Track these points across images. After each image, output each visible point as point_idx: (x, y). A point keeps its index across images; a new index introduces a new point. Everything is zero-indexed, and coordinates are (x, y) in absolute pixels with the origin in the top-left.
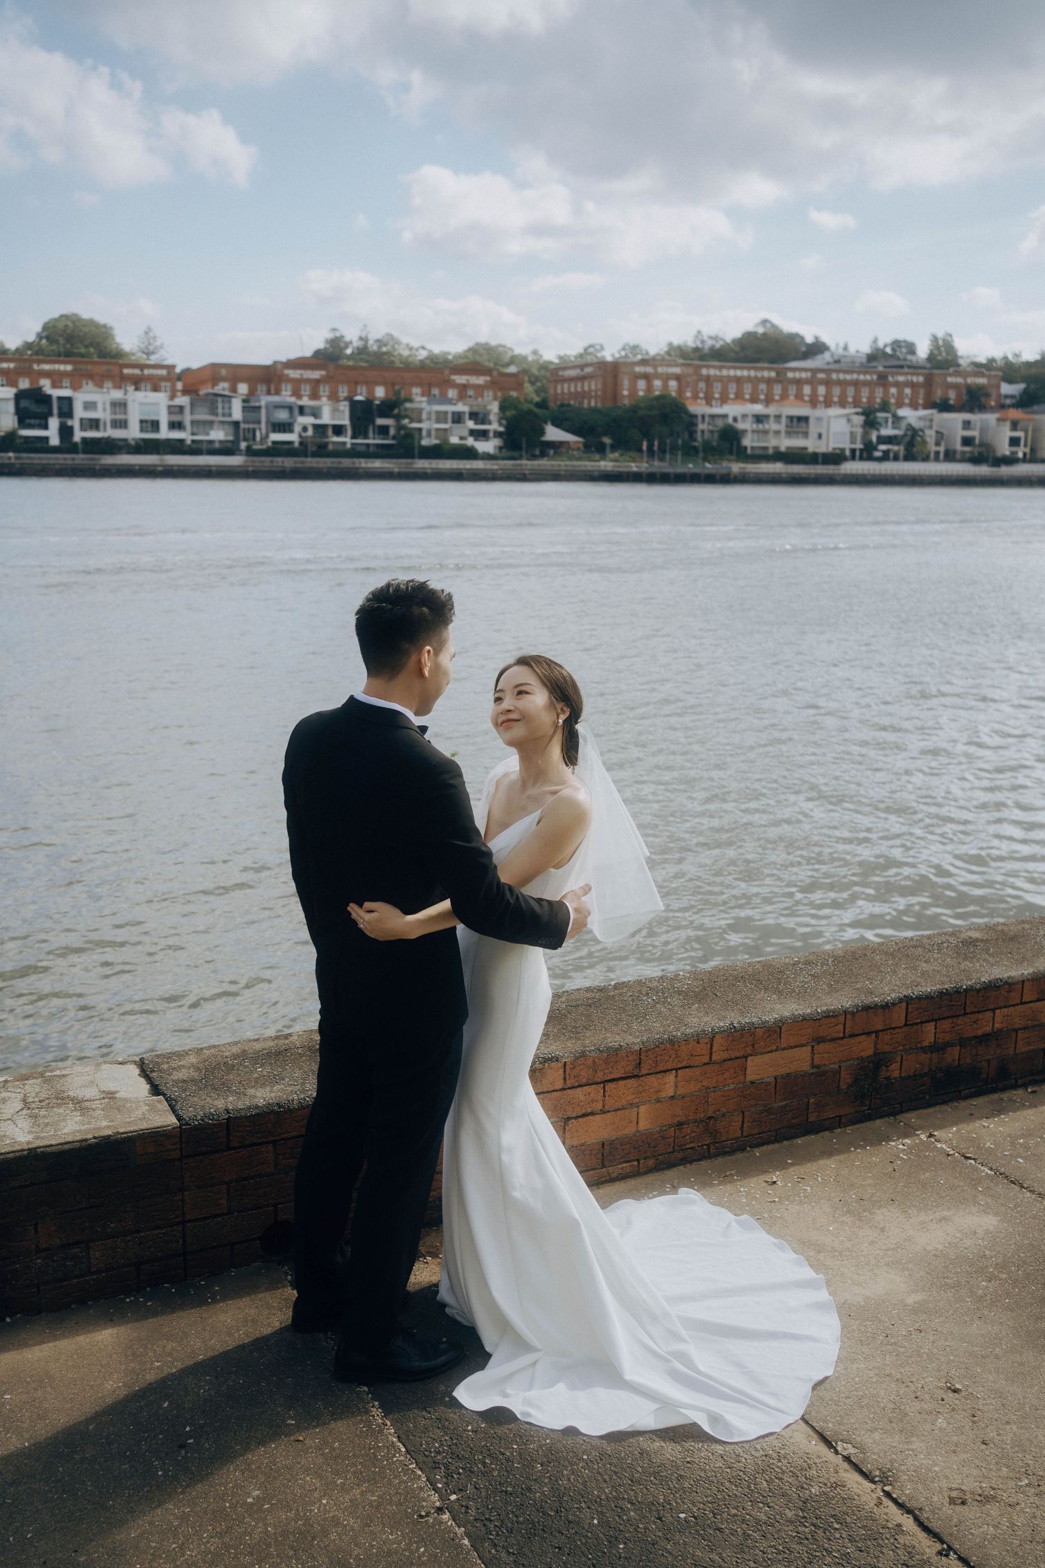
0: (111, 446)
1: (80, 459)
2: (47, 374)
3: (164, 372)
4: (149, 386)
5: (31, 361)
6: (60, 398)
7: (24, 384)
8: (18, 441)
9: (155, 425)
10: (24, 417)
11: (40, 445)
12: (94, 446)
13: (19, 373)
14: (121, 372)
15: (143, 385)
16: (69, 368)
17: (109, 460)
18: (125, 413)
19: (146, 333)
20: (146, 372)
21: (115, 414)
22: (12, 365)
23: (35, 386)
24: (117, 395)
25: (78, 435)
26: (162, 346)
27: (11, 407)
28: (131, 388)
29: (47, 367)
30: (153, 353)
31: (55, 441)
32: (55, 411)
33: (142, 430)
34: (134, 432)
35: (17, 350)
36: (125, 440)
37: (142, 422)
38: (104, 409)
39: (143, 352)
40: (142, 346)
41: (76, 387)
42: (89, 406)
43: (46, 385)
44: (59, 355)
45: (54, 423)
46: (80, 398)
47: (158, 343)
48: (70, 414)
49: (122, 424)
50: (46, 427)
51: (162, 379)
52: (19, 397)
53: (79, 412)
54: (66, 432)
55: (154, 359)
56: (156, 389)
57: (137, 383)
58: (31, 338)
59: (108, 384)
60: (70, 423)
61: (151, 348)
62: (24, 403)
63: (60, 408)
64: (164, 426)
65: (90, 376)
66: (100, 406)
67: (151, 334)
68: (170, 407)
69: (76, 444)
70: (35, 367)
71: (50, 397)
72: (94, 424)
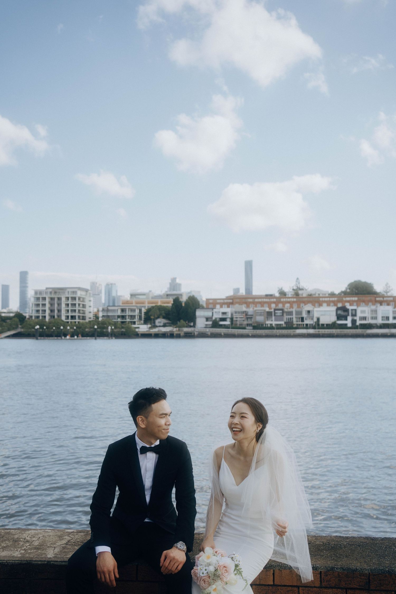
0: (370, 326)
1: (359, 331)
2: (348, 301)
3: (392, 299)
4: (386, 304)
5: (343, 297)
6: (352, 310)
7: (340, 305)
8: (336, 325)
9: (388, 318)
10: (339, 317)
11: (344, 327)
12: (364, 326)
13: (339, 301)
14: (375, 299)
15: (383, 304)
16: (356, 299)
17: (369, 331)
18: (376, 314)
19: (386, 285)
20: (385, 299)
21: (372, 314)
22: (336, 299)
23: (344, 305)
24: (373, 307)
25: (358, 323)
26: (392, 289)
27: (334, 313)
28: (379, 305)
29: (348, 299)
30: (389, 292)
31: (350, 325)
32: (350, 314)
33: (382, 320)
34: (380, 321)
35: (339, 294)
36: (376, 324)
37: (382, 317)
38: (368, 313)
39: (385, 292)
40: (385, 290)
41: (358, 306)
42: (363, 312)
43: (348, 306)
44: (353, 294)
45: (350, 318)
46: (359, 310)
47: (391, 288)
48: (355, 315)
49: (376, 318)
50: (346, 320)
51: (391, 301)
52: (338, 309)
53: (359, 314)
54: (354, 322)
55: (389, 294)
56: (388, 305)
57: (381, 303)
58: (343, 289)
59: (370, 304)
60: (355, 318)
61: (388, 290)
62: (339, 312)
63: (352, 313)
64: (391, 318)
65: (364, 301)
66: (367, 312)
67: (388, 285)
68: (393, 311)
69: (357, 326)
70: (344, 299)
71: (348, 309)
72: (364, 318)
